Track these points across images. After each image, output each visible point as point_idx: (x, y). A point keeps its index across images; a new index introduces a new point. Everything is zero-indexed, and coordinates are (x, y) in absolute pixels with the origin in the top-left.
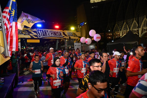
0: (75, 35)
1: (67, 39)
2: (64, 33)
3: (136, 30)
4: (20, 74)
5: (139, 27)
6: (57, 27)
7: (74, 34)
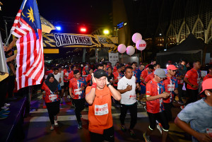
0: (109, 41)
1: (99, 47)
2: (94, 39)
3: (200, 32)
4: (32, 98)
5: (205, 28)
6: (83, 30)
7: (109, 39)
